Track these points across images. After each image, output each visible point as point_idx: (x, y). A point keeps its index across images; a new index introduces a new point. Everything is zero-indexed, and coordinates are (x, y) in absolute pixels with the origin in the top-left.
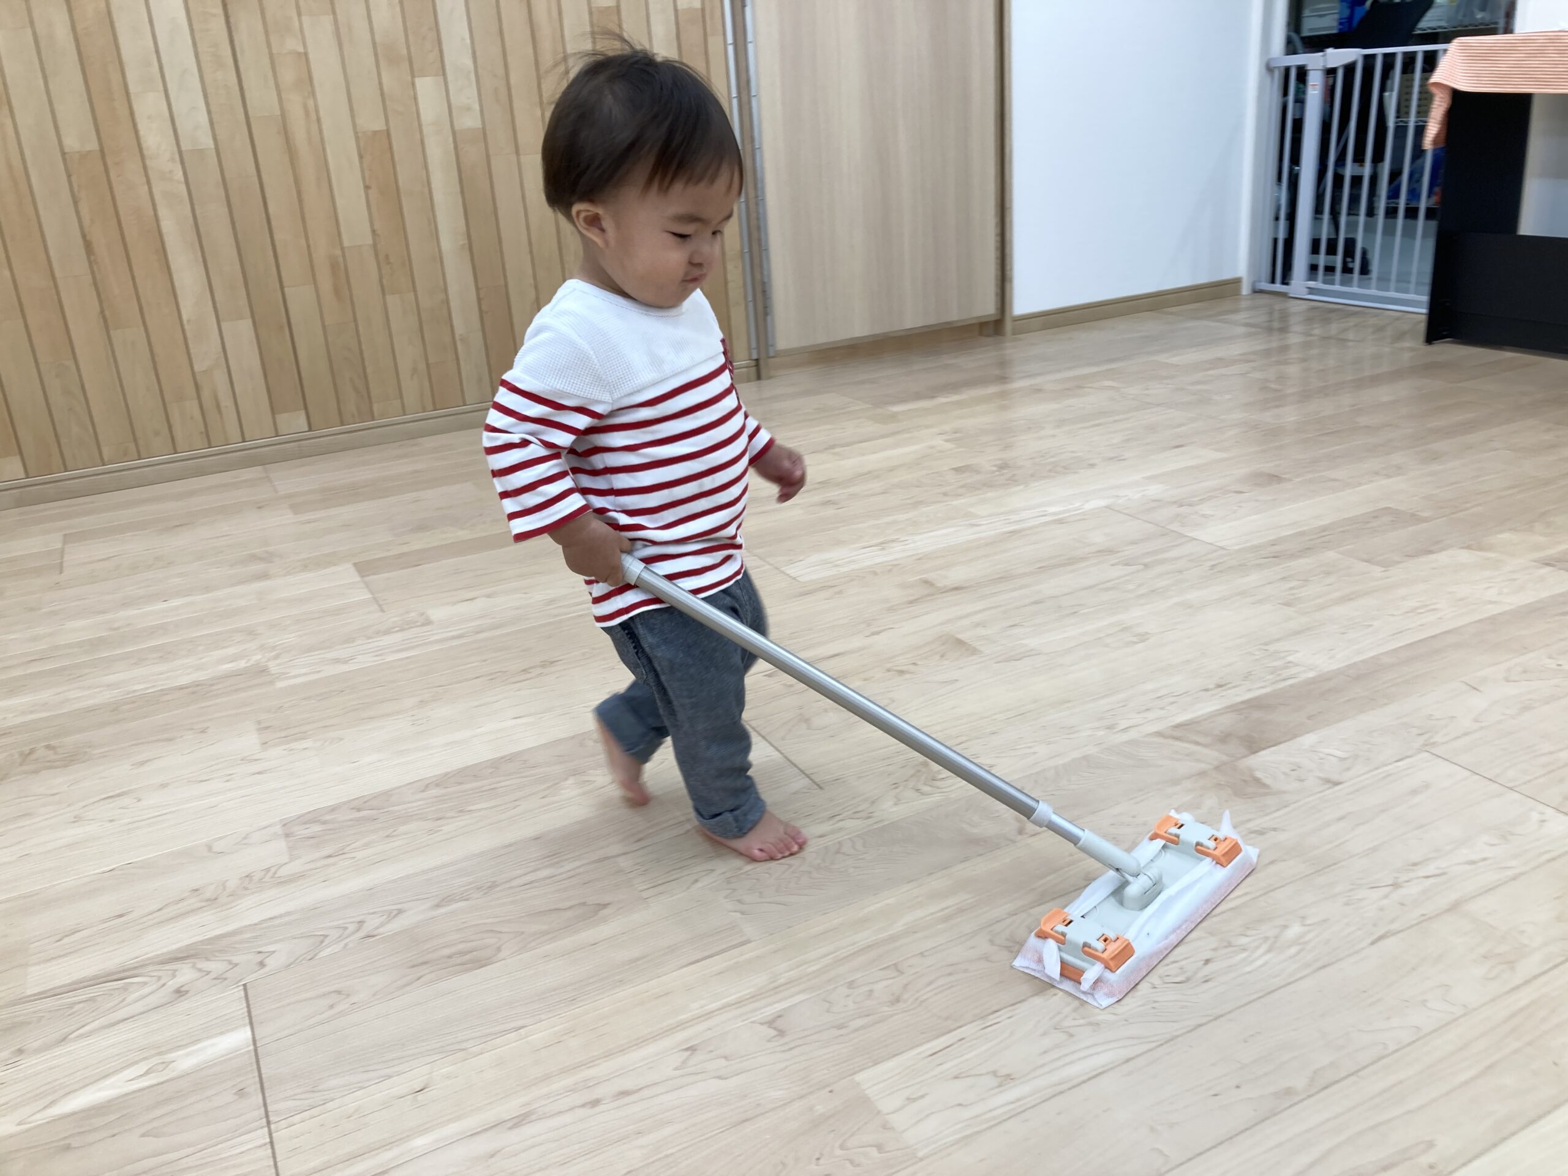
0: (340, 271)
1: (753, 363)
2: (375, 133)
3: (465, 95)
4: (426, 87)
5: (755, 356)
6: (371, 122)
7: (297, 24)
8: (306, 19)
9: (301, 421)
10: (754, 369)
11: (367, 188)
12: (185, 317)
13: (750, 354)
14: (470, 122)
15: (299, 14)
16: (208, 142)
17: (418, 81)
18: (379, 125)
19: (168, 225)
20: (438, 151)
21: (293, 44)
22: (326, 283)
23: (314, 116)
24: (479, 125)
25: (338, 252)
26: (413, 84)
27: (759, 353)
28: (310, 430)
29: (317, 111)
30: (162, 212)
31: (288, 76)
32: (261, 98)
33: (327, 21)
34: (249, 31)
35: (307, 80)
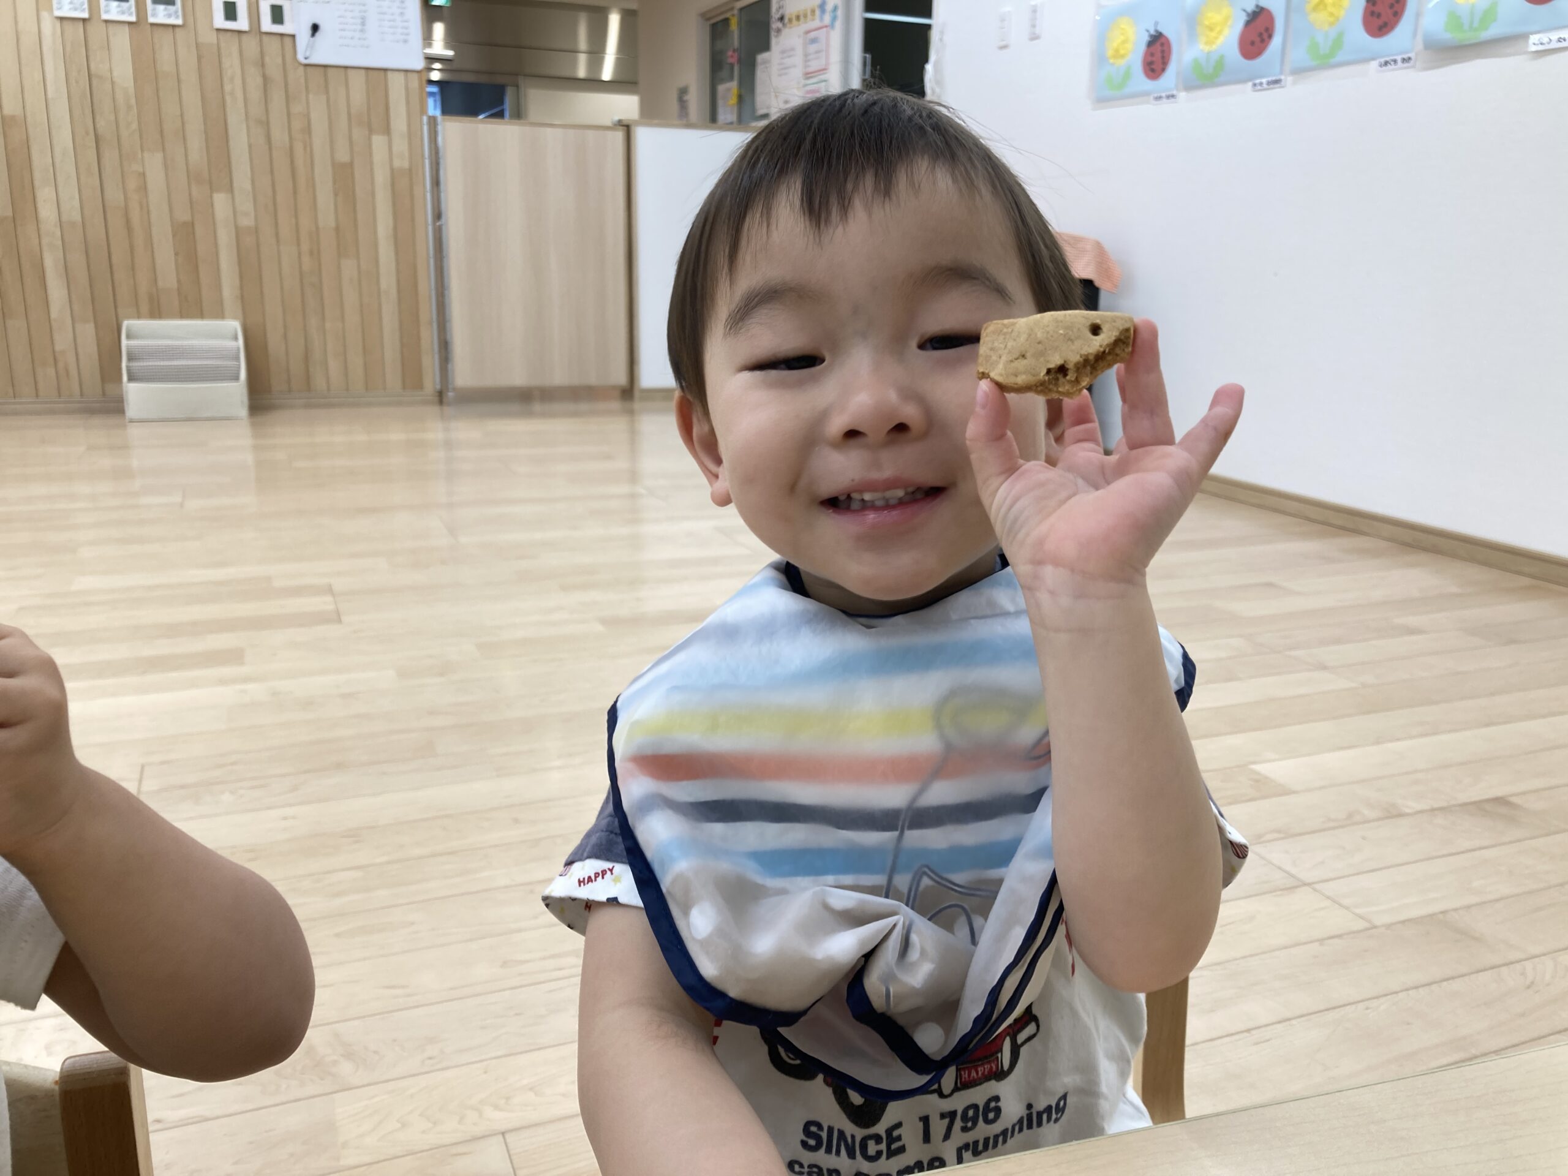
1: (437, 393)
2: (184, 222)
3: (246, 205)
4: (220, 200)
5: (439, 389)
6: (183, 216)
7: (140, 156)
8: (146, 155)
10: (437, 398)
11: (176, 254)
12: (52, 318)
13: (435, 388)
14: (247, 222)
15: (142, 151)
16: (78, 218)
17: (215, 195)
18: (186, 217)
19: (49, 262)
20: (225, 238)
21: (137, 167)
23: (145, 207)
24: (253, 224)
25: (154, 290)
26: (211, 197)
27: (442, 388)
29: (148, 206)
30: (46, 256)
31: (132, 184)
32: (114, 194)
33: (159, 156)
34: (110, 157)
35: (143, 188)
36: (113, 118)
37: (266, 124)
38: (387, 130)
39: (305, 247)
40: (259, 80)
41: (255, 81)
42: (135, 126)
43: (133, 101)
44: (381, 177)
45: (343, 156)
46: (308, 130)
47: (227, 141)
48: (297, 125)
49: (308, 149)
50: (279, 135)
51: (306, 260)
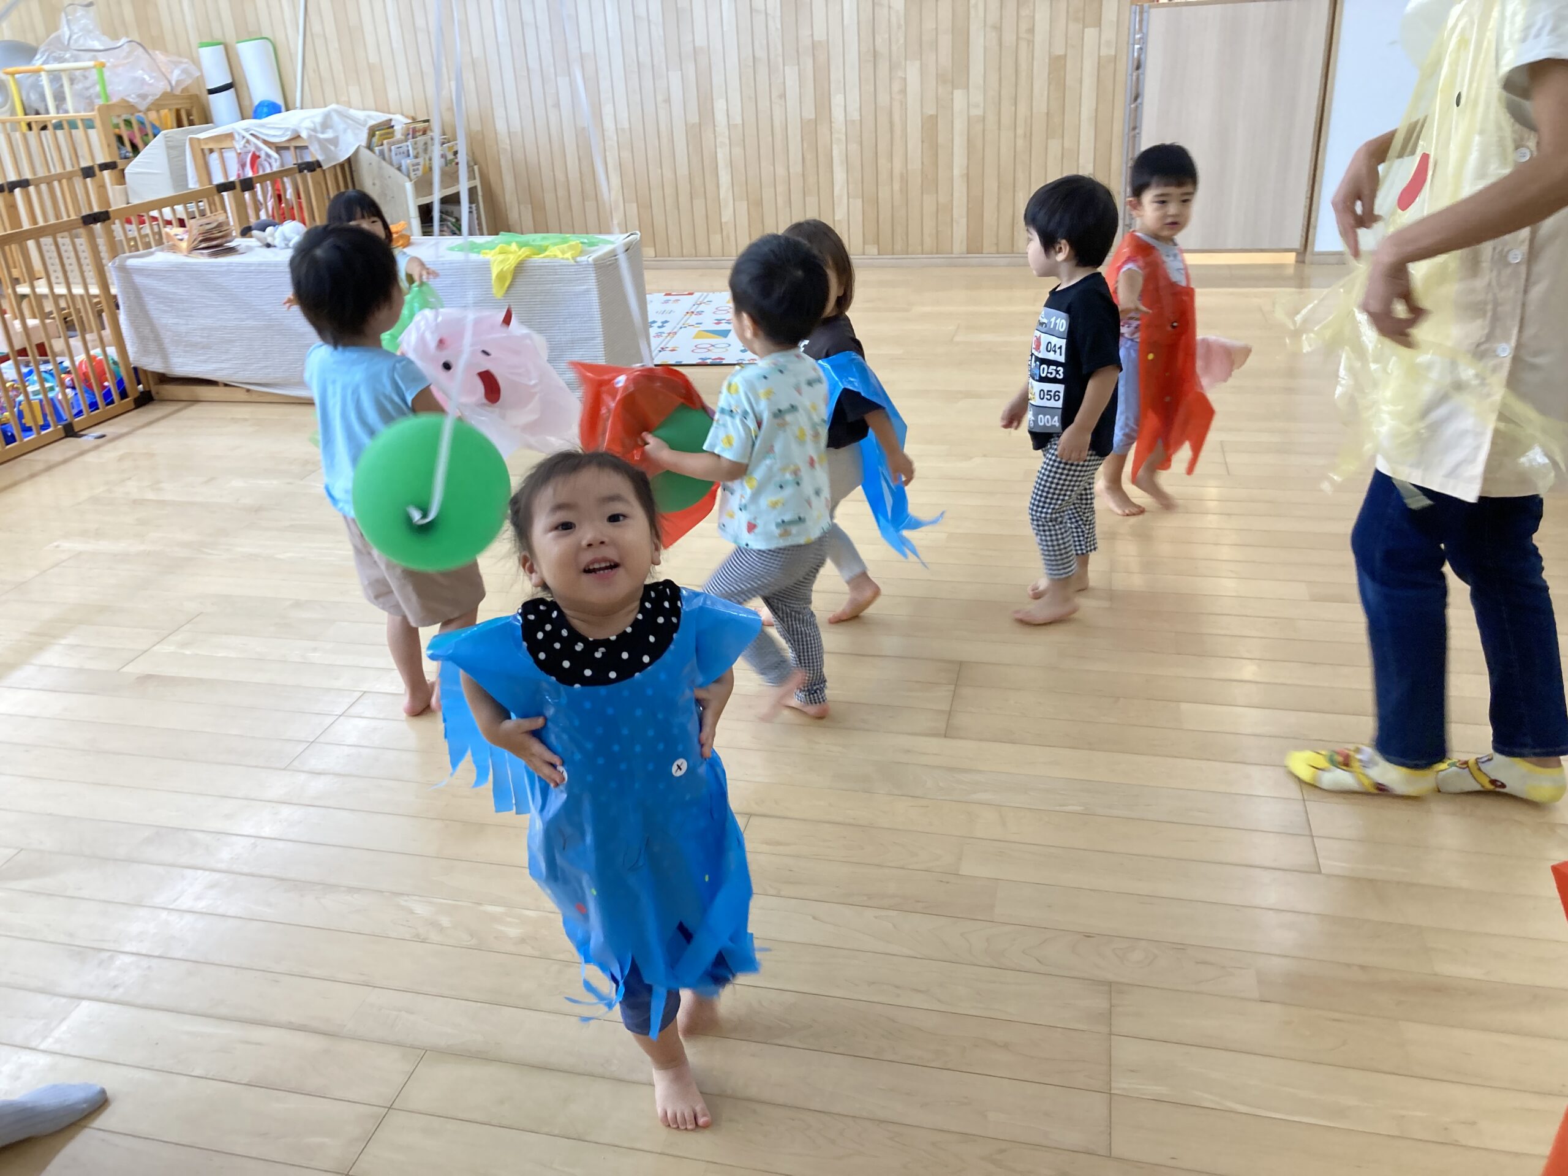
0: (904, 180)
2: (931, 116)
3: (977, 98)
4: (959, 95)
6: (930, 110)
7: (903, 64)
8: (908, 62)
9: (875, 251)
11: (922, 142)
12: (835, 195)
14: (977, 112)
15: (906, 59)
16: (858, 116)
17: (955, 92)
18: (933, 112)
19: (836, 153)
20: (959, 125)
21: (900, 74)
22: (897, 186)
23: (904, 105)
24: (982, 114)
25: (905, 171)
26: (952, 93)
28: (879, 254)
29: (906, 104)
30: (835, 146)
31: (896, 87)
32: (883, 98)
33: (917, 63)
34: (883, 68)
35: (904, 91)
36: (887, 36)
37: (999, 29)
38: (1098, 23)
39: (1020, 130)
42: (902, 41)
43: (902, 22)
44: (1089, 65)
45: (1059, 51)
46: (1032, 30)
47: (968, 47)
48: (1024, 26)
49: (1031, 46)
50: (1009, 37)
51: (1020, 142)
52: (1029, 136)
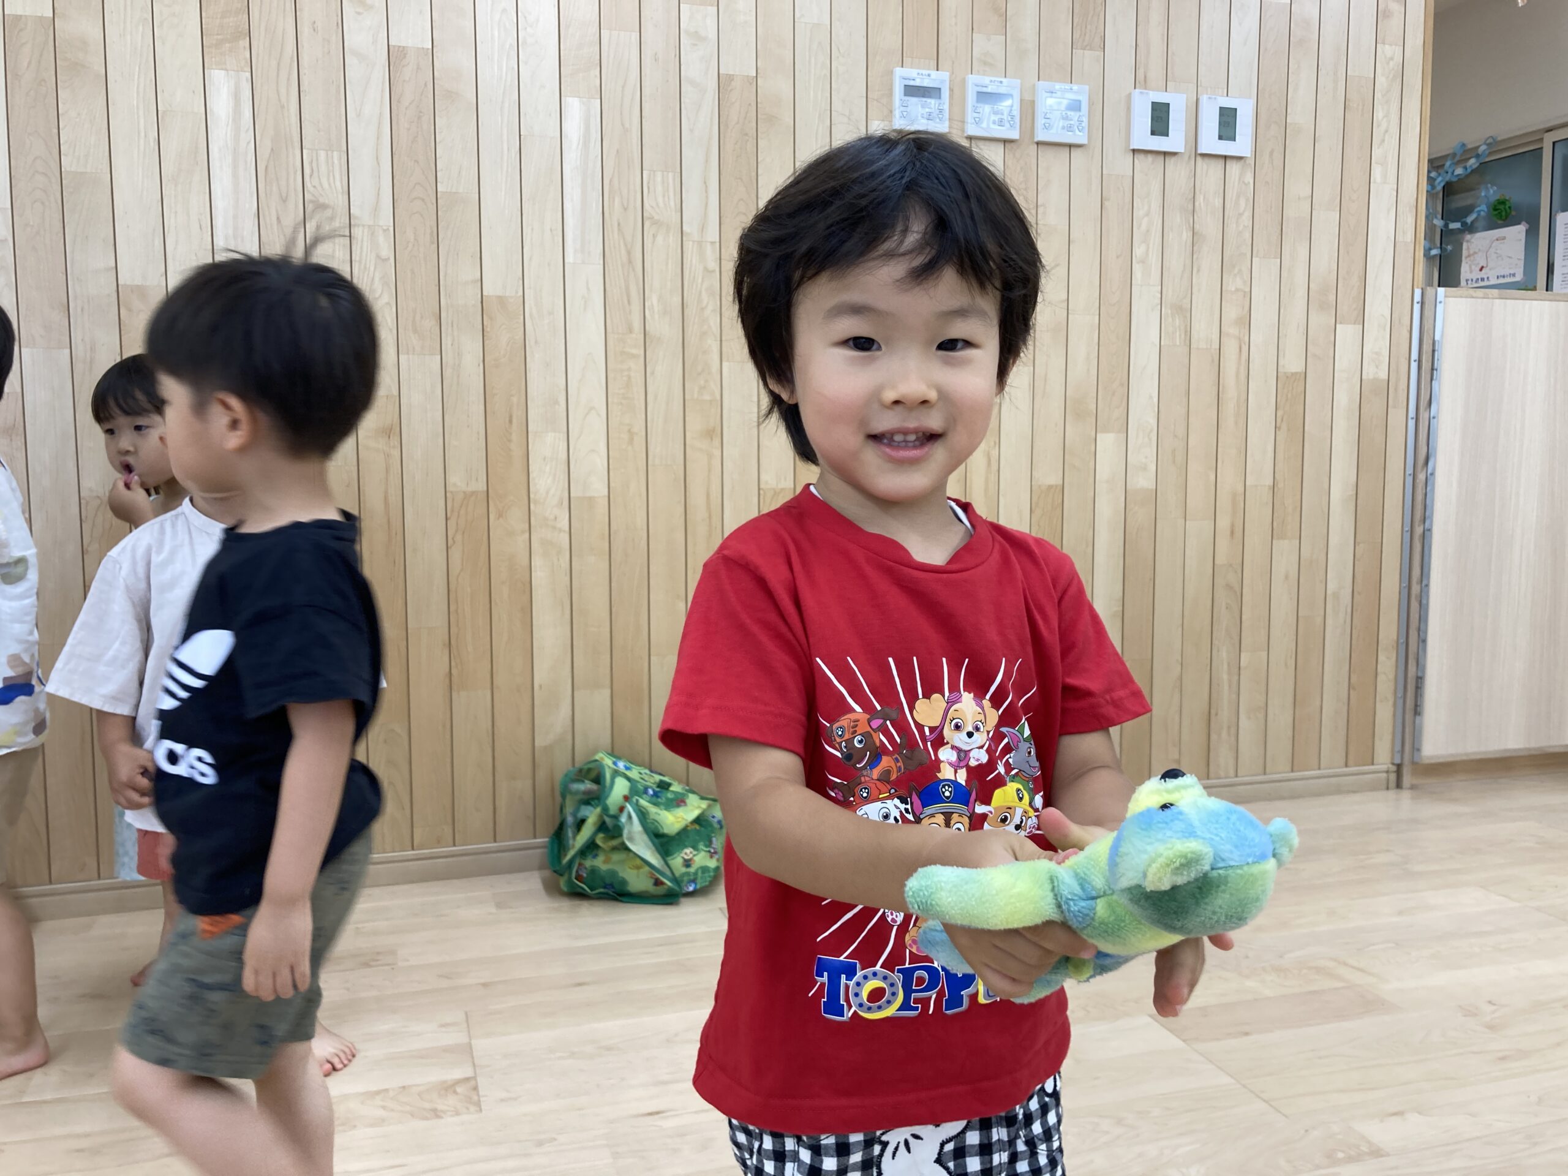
1: (1394, 768)
2: (1050, 487)
3: (1143, 453)
4: (1107, 442)
5: (1398, 761)
6: (1049, 476)
10: (1393, 777)
13: (1393, 758)
14: (1143, 481)
17: (1101, 437)
18: (1054, 479)
20: (1107, 510)
24: (1151, 485)
26: (1095, 441)
27: (1402, 758)
29: (1000, 461)
37: (1185, 311)
38: (1360, 317)
39: (1224, 523)
40: (1186, 235)
41: (1179, 238)
44: (1345, 397)
45: (1293, 364)
46: (1246, 321)
47: (1131, 343)
48: (1232, 312)
49: (1245, 348)
50: (1204, 330)
51: (1223, 545)
52: (1237, 532)
